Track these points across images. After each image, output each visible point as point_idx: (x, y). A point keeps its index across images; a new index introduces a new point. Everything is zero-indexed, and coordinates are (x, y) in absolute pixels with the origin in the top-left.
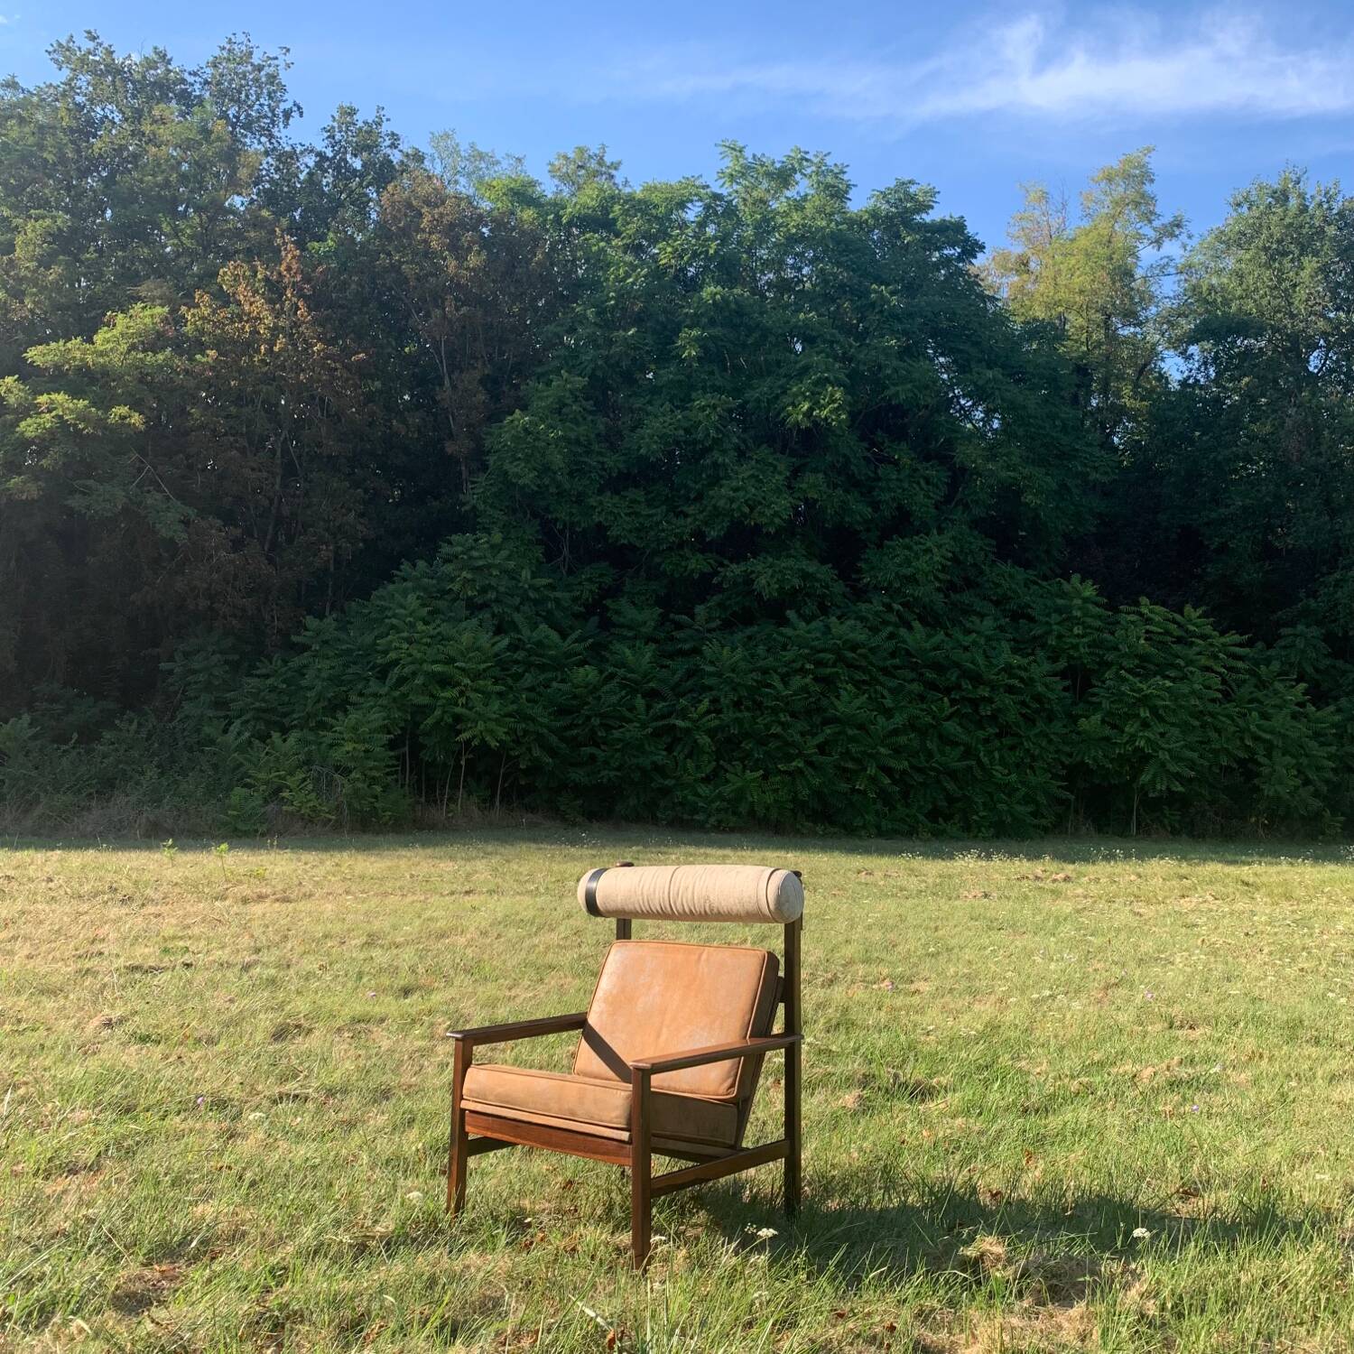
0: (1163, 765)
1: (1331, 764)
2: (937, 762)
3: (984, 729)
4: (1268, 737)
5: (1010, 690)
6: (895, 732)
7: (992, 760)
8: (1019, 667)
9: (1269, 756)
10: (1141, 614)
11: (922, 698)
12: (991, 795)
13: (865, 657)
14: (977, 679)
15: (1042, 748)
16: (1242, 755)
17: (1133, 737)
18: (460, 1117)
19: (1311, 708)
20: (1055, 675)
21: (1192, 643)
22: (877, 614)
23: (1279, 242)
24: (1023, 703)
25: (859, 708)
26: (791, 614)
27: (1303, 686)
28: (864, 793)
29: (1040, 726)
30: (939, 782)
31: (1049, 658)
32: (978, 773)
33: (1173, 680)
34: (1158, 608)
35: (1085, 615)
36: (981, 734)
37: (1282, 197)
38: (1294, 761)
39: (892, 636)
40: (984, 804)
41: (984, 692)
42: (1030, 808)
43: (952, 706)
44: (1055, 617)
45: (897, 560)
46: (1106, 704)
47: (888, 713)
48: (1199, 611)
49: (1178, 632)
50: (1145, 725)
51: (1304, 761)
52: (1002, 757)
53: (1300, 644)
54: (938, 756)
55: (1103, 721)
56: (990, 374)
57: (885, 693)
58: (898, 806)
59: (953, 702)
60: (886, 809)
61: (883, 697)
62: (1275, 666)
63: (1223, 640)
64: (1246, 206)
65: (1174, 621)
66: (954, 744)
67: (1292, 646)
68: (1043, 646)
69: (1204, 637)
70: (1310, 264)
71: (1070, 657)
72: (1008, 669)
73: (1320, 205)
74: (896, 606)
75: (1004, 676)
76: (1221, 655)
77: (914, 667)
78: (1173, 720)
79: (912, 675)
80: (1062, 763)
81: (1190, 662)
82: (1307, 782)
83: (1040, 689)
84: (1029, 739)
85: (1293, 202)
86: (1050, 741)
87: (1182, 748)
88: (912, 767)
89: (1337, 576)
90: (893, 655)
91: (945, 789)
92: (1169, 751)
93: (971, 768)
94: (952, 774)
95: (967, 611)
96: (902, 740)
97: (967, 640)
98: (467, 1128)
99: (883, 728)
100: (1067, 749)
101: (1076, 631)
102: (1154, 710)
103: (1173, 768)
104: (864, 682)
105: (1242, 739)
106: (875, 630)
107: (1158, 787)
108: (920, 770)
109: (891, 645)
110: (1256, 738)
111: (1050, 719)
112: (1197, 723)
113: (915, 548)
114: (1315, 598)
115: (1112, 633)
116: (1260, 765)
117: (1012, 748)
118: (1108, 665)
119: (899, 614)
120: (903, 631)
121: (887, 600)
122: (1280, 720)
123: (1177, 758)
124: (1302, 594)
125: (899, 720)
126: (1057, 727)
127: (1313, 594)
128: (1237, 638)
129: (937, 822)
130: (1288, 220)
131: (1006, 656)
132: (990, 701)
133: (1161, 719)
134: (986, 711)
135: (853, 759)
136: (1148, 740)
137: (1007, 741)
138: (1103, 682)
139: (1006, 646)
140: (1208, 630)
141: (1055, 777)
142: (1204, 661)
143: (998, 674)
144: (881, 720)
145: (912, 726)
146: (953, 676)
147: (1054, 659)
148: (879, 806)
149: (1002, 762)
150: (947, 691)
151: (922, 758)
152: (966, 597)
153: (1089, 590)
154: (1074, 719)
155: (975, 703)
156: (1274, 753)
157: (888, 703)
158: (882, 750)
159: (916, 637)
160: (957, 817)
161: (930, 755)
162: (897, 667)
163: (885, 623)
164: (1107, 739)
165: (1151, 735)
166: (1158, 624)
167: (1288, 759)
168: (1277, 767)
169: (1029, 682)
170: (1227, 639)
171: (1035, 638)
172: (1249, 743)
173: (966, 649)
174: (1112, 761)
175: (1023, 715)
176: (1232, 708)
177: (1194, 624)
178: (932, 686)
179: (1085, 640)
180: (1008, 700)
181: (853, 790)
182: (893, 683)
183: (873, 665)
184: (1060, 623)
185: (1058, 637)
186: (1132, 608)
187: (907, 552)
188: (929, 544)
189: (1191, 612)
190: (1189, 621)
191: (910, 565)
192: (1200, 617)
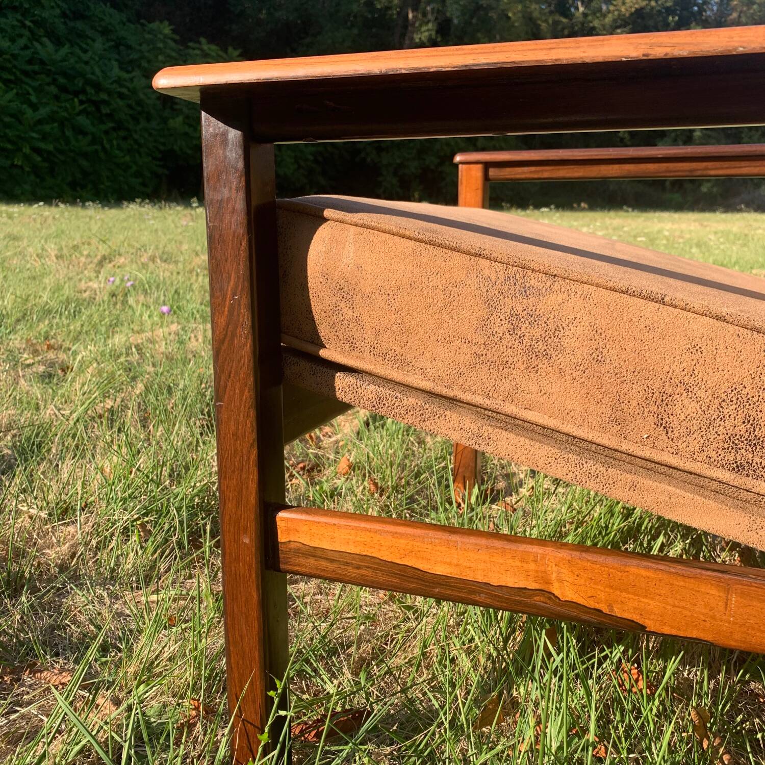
2: (73, 146)
3: (104, 123)
5: (121, 96)
6: (40, 122)
7: (112, 145)
8: (125, 80)
10: (202, 50)
11: (57, 98)
12: (112, 171)
13: (9, 61)
14: (98, 87)
15: (145, 139)
22: (13, 27)
24: (130, 106)
25: (10, 101)
28: (21, 167)
29: (143, 123)
30: (75, 161)
31: (144, 76)
32: (102, 155)
34: (214, 47)
35: (165, 47)
36: (103, 127)
39: (26, 47)
40: (108, 178)
41: (104, 96)
42: (140, 180)
43: (80, 105)
44: (144, 47)
47: (34, 107)
48: (237, 52)
52: (118, 145)
54: (73, 142)
55: (184, 122)
57: (31, 91)
59: (81, 102)
60: (38, 180)
61: (29, 94)
65: (222, 58)
66: (85, 134)
68: (139, 66)
72: (118, 81)
74: (28, 24)
75: (114, 86)
77: (48, 73)
79: (48, 80)
80: (159, 150)
82: (299, 167)
83: (142, 96)
84: (136, 132)
86: (150, 134)
88: (55, 149)
90: (30, 62)
91: (79, 166)
93: (96, 151)
94: (85, 155)
95: (81, 35)
96: (47, 128)
97: (85, 57)
99: (32, 118)
100: (162, 140)
101: (161, 57)
104: (10, 81)
106: (13, 40)
108: (61, 152)
109: (28, 53)
111: (148, 120)
117: (125, 138)
119: (30, 30)
120: (36, 44)
121: (20, 18)
125: (43, 112)
126: (154, 124)
129: (76, 190)
131: (116, 71)
132: (104, 102)
134: (105, 110)
135: (10, 141)
137: (122, 133)
139: (115, 64)
141: (154, 158)
143: (112, 84)
144: (29, 112)
145: (51, 118)
146: (80, 82)
148: (32, 177)
149: (120, 148)
150: (76, 94)
151: (63, 143)
152: (79, 25)
153: (167, 30)
154: (165, 121)
155: (97, 104)
157: (33, 98)
158: (34, 135)
159: (46, 49)
160: (90, 186)
161: (67, 141)
162: (35, 73)
163: (21, 36)
164: (186, 134)
169: (133, 92)
171: (131, 61)
173: (87, 63)
175: (131, 116)
180: (121, 103)
181: (13, 166)
182: (36, 84)
183: (15, 67)
184: (149, 51)
185: (149, 61)
186: (197, 45)
189: (233, 52)
190: (231, 58)
192: (238, 56)
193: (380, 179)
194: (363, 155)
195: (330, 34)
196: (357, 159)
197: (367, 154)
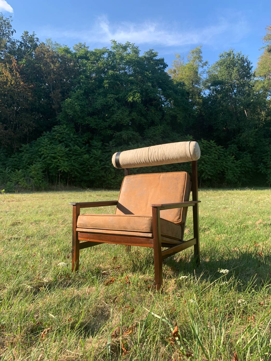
0: (207, 173)
1: (240, 172)
3: (171, 166)
4: (227, 167)
9: (227, 171)
10: (202, 142)
16: (222, 170)
18: (76, 235)
19: (235, 161)
21: (212, 148)
23: (229, 64)
26: (130, 143)
27: (234, 156)
33: (208, 155)
34: (205, 141)
37: (229, 55)
38: (232, 172)
45: (152, 131)
48: (213, 141)
49: (209, 146)
50: (203, 165)
51: (234, 172)
53: (233, 148)
56: (170, 91)
62: (228, 153)
63: (218, 147)
64: (222, 57)
65: (208, 143)
67: (231, 149)
69: (214, 147)
70: (235, 69)
73: (237, 56)
74: (152, 141)
76: (218, 150)
78: (208, 164)
81: (212, 152)
82: (235, 176)
84: (180, 168)
85: (232, 56)
87: (210, 169)
89: (240, 134)
92: (208, 170)
98: (79, 239)
102: (205, 161)
103: (209, 173)
105: (222, 167)
107: (206, 177)
110: (225, 167)
112: (213, 164)
113: (156, 129)
114: (236, 139)
116: (225, 172)
121: (150, 140)
122: (229, 163)
123: (209, 171)
124: (233, 138)
127: (235, 138)
128: (221, 147)
130: (231, 60)
133: (206, 164)
136: (204, 168)
140: (215, 145)
142: (214, 152)
153: (191, 137)
154: (189, 164)
156: (228, 170)
165: (204, 167)
166: (205, 144)
167: (231, 171)
168: (229, 173)
170: (219, 147)
172: (223, 168)
176: (220, 161)
177: (212, 144)
186: (200, 141)
187: (154, 130)
188: (158, 128)
189: (212, 142)
190: (211, 143)
191: (155, 132)
192: (214, 143)
193: (267, 178)
194: (260, 170)
195: (247, 132)
196: (258, 172)
197: (262, 170)
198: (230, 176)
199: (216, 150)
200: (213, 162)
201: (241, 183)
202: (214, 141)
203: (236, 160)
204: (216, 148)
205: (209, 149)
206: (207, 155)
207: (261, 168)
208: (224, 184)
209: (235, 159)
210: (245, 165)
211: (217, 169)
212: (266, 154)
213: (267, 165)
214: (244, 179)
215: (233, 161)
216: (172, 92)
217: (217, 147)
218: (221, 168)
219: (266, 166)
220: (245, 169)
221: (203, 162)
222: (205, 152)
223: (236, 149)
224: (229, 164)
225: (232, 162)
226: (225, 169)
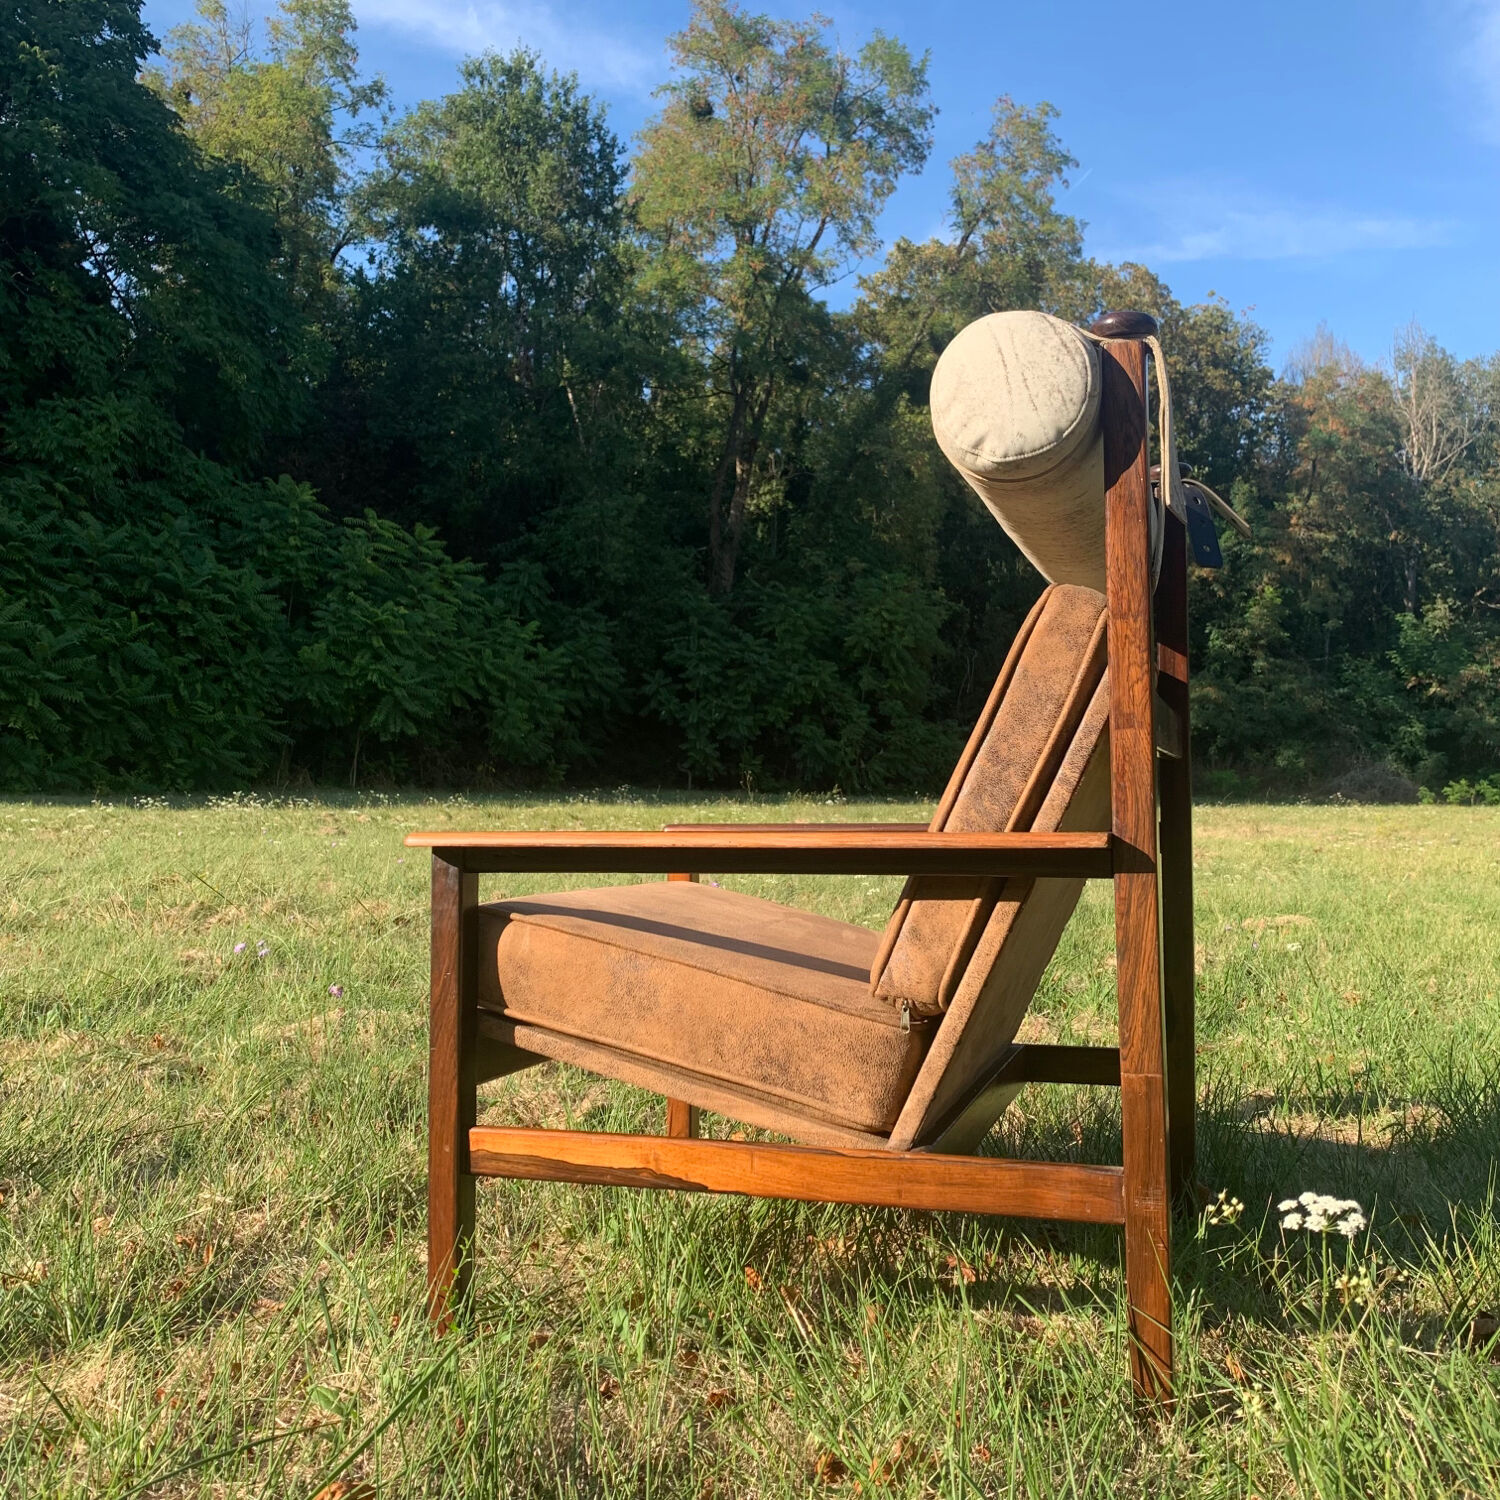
0: (397, 703)
1: (561, 709)
2: (121, 693)
3: (182, 654)
4: (502, 677)
5: (216, 607)
6: (64, 654)
7: (193, 692)
8: (226, 580)
9: (503, 699)
10: (368, 529)
11: (100, 612)
12: (188, 738)
13: (19, 550)
14: (174, 592)
15: (255, 680)
16: (476, 695)
17: (363, 672)
19: (541, 649)
20: (267, 592)
21: (426, 567)
22: (33, 492)
23: (516, 127)
24: (231, 625)
25: (14, 619)
27: (534, 625)
28: (21, 734)
29: (253, 653)
30: (121, 720)
31: (259, 572)
32: (173, 710)
33: (407, 607)
34: (388, 523)
35: (302, 524)
36: (179, 660)
37: (515, 75)
38: (527, 704)
39: (52, 528)
40: (180, 750)
41: (185, 607)
42: (241, 754)
43: (140, 624)
44: (264, 523)
45: (59, 426)
46: (332, 630)
47: (56, 627)
48: (431, 533)
49: (408, 554)
50: (377, 657)
51: (537, 705)
52: (205, 692)
53: (524, 580)
54: (122, 687)
55: (329, 652)
56: (186, 204)
57: (52, 599)
58: (65, 750)
59: (143, 619)
60: (50, 756)
61: (48, 605)
62: (500, 602)
63: (457, 566)
64: (478, 78)
65: (404, 541)
66: (144, 673)
67: (514, 582)
68: (253, 556)
69: (438, 563)
70: (547, 160)
71: (288, 574)
72: (213, 582)
73: (557, 96)
75: (205, 590)
76: (456, 583)
77: (87, 570)
78: (408, 652)
79: (88, 580)
80: (278, 699)
81: (422, 589)
82: (538, 726)
83: (254, 607)
84: (239, 668)
85: (526, 89)
86: (265, 672)
87: (418, 684)
88: (87, 699)
89: (559, 510)
90: (57, 552)
91: (129, 730)
92: (404, 687)
93: (163, 702)
94: (142, 711)
95: (152, 506)
97: (155, 542)
99: (51, 646)
100: (286, 683)
101: (292, 541)
102: (386, 637)
103: (413, 707)
104: (18, 583)
105: (476, 680)
106: (30, 516)
107: (392, 729)
108: (97, 704)
109: (55, 538)
110: (490, 678)
111: (263, 647)
112: (431, 658)
113: (85, 412)
114: (537, 533)
115: (335, 549)
116: (493, 707)
117: (217, 680)
118: (331, 584)
119: (62, 498)
120: (70, 523)
121: (45, 477)
123: (413, 696)
124: (522, 528)
125: (73, 635)
126: (273, 655)
127: (532, 528)
128: (472, 566)
129: (118, 774)
130: (524, 106)
131: (210, 565)
132: (189, 619)
133: (395, 651)
134: (185, 631)
136: (381, 674)
137: (212, 671)
138: (327, 604)
139: (210, 554)
140: (439, 554)
141: (270, 715)
142: (437, 589)
143: (200, 587)
144: (47, 637)
145: (86, 646)
146: (143, 586)
147: (266, 575)
148: (40, 751)
149: (207, 697)
150: (134, 604)
151: (103, 689)
152: (150, 489)
153: (306, 493)
154: (293, 648)
155: (170, 621)
156: (508, 694)
157: (56, 613)
158: (52, 676)
159: (88, 531)
160: (145, 765)
161: (111, 685)
162: (66, 571)
163: (46, 508)
164: (332, 672)
165: (384, 668)
166: (388, 542)
167: (520, 701)
168: (511, 710)
169: (239, 599)
170: (461, 566)
171: (240, 547)
172: (483, 682)
173: (157, 552)
174: (337, 697)
175: (231, 640)
176: (467, 643)
177: (426, 547)
178: (114, 597)
179: (302, 553)
180: (215, 618)
182: (64, 588)
183: (29, 560)
184: (271, 531)
185: (271, 547)
186: (358, 521)
187: (73, 417)
188: (105, 410)
189: (424, 532)
190: (420, 542)
191: (78, 434)
192: (433, 538)
193: (684, 747)
194: (653, 704)
195: (597, 503)
196: (643, 713)
197: (661, 704)
198: (513, 726)
199: (446, 584)
200: (431, 647)
201: (565, 766)
202: (436, 528)
203: (545, 642)
204: (443, 571)
205: (408, 572)
206: (398, 604)
207: (657, 692)
208: (480, 768)
209: (540, 637)
210: (586, 677)
211: (450, 685)
212: (681, 624)
213: (683, 681)
214: (580, 748)
215: (532, 649)
216: (199, 209)
217: (451, 567)
218: (471, 682)
219: (679, 687)
220: (587, 694)
221: (377, 642)
222: (386, 589)
223: (539, 587)
224: (510, 660)
225: (529, 656)
226: (493, 689)
